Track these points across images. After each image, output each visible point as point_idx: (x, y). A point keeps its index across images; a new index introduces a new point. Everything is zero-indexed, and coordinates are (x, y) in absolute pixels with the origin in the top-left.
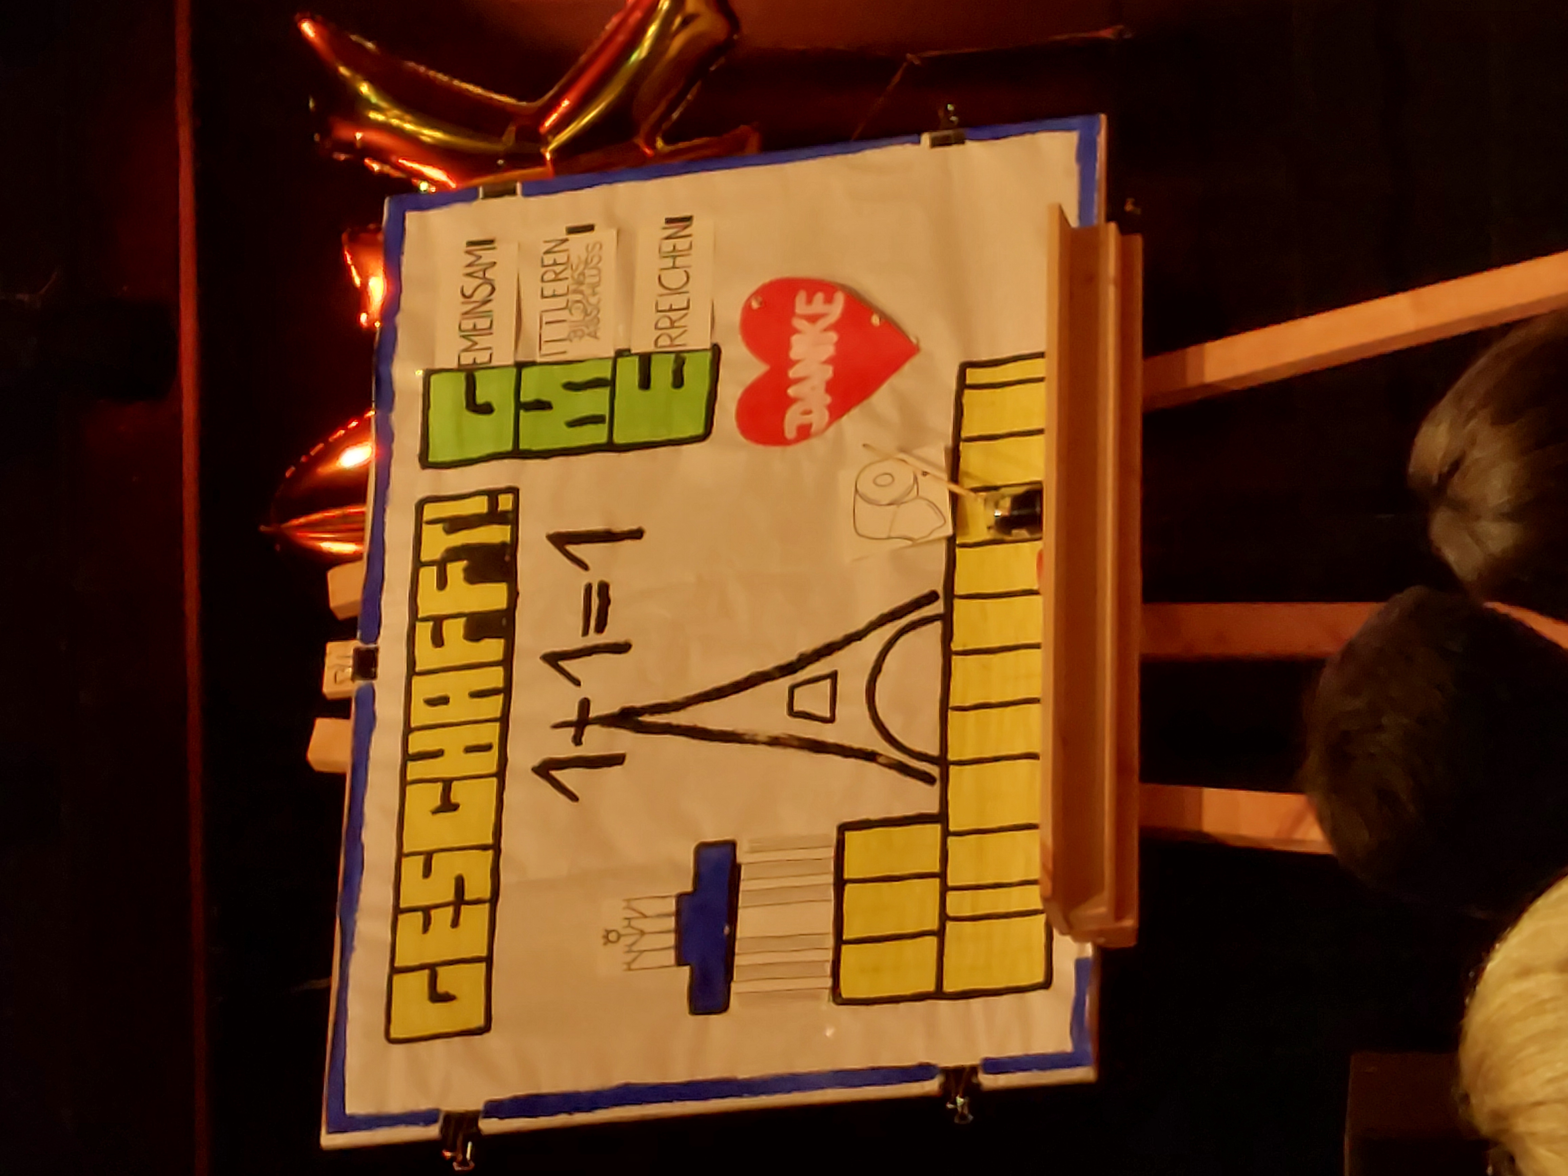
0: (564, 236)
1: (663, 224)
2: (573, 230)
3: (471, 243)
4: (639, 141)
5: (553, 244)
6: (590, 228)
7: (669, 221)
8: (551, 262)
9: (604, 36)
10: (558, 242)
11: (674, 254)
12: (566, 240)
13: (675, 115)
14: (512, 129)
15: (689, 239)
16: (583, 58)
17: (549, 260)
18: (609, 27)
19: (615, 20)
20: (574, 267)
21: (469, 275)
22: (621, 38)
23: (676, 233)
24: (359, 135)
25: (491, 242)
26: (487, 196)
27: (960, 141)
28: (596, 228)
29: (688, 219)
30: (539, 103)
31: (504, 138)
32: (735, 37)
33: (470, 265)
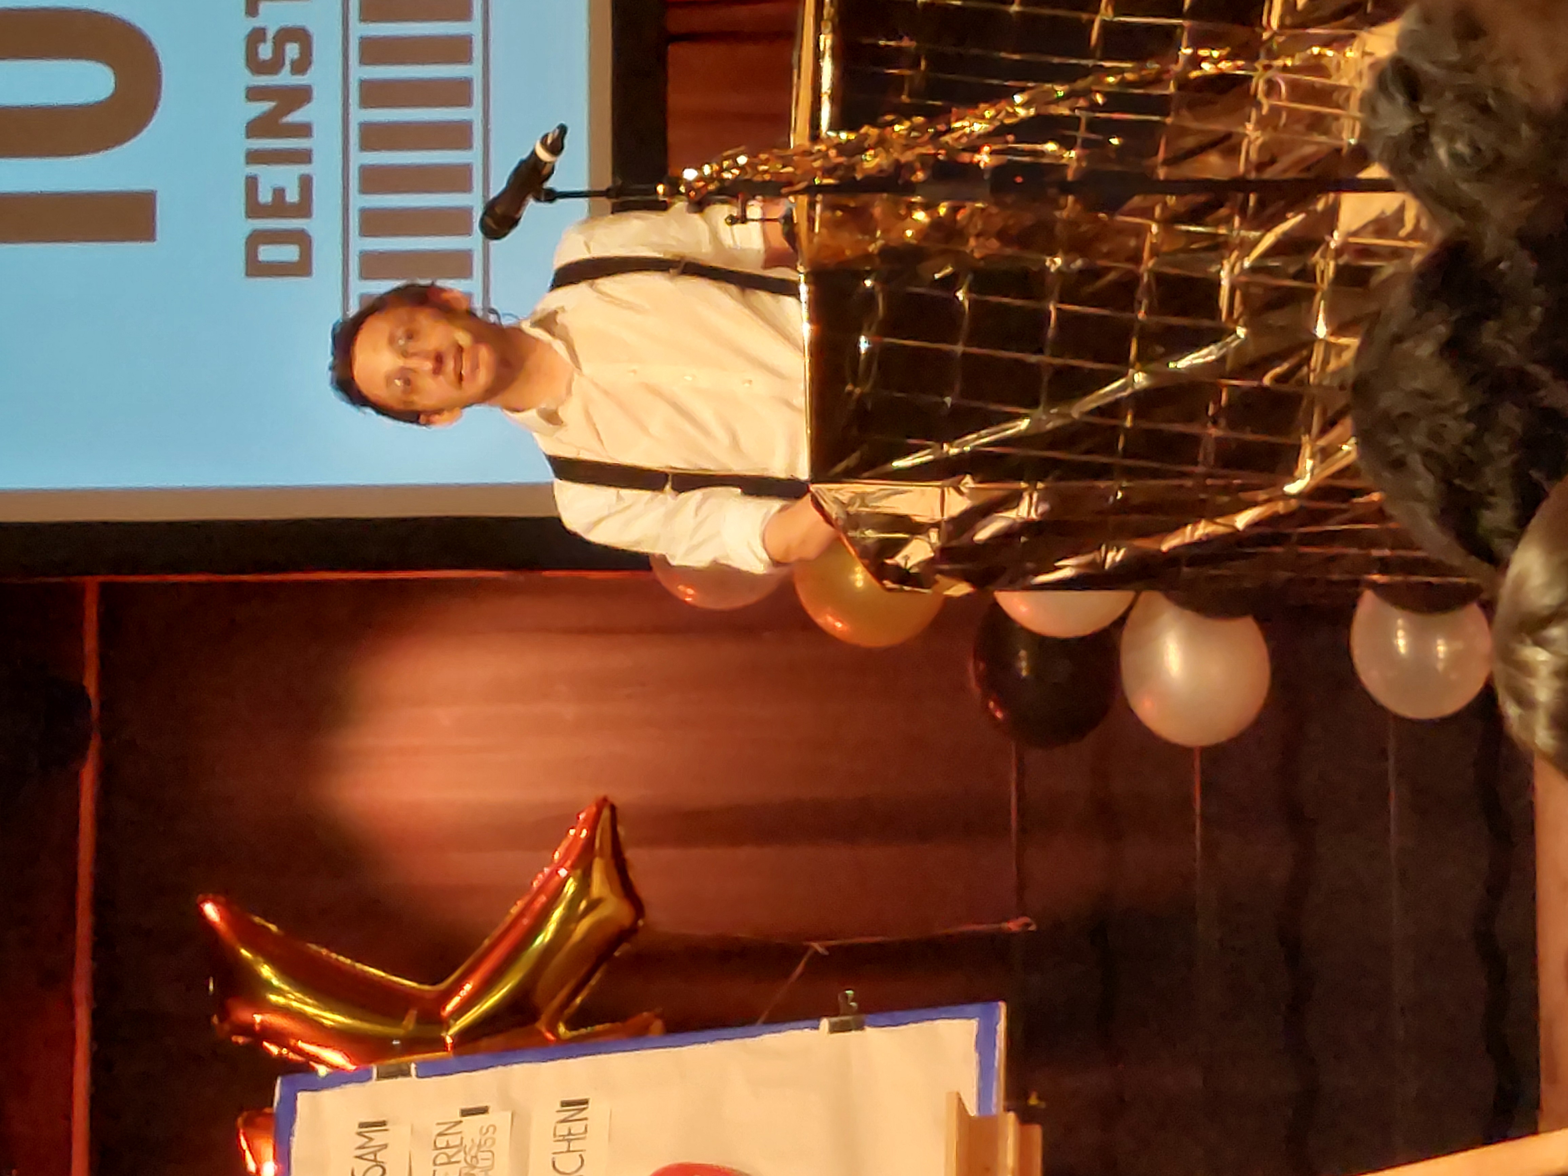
0: (458, 1118)
1: (558, 1107)
2: (466, 1113)
3: (362, 1125)
4: (541, 1026)
5: (446, 1126)
6: (484, 1111)
7: (565, 1104)
8: (444, 1145)
9: (508, 919)
10: (452, 1124)
11: (569, 1138)
12: (461, 1122)
13: (578, 1000)
14: (413, 1013)
15: (584, 1122)
16: (487, 942)
17: (441, 1142)
18: (514, 910)
19: (520, 904)
20: (467, 1149)
21: (360, 1157)
22: (525, 921)
23: (572, 1116)
24: (258, 1018)
25: (383, 1123)
26: (380, 1077)
27: (860, 1027)
28: (490, 1110)
29: (585, 1102)
30: (442, 986)
31: (405, 1023)
32: (641, 923)
33: (361, 1147)
